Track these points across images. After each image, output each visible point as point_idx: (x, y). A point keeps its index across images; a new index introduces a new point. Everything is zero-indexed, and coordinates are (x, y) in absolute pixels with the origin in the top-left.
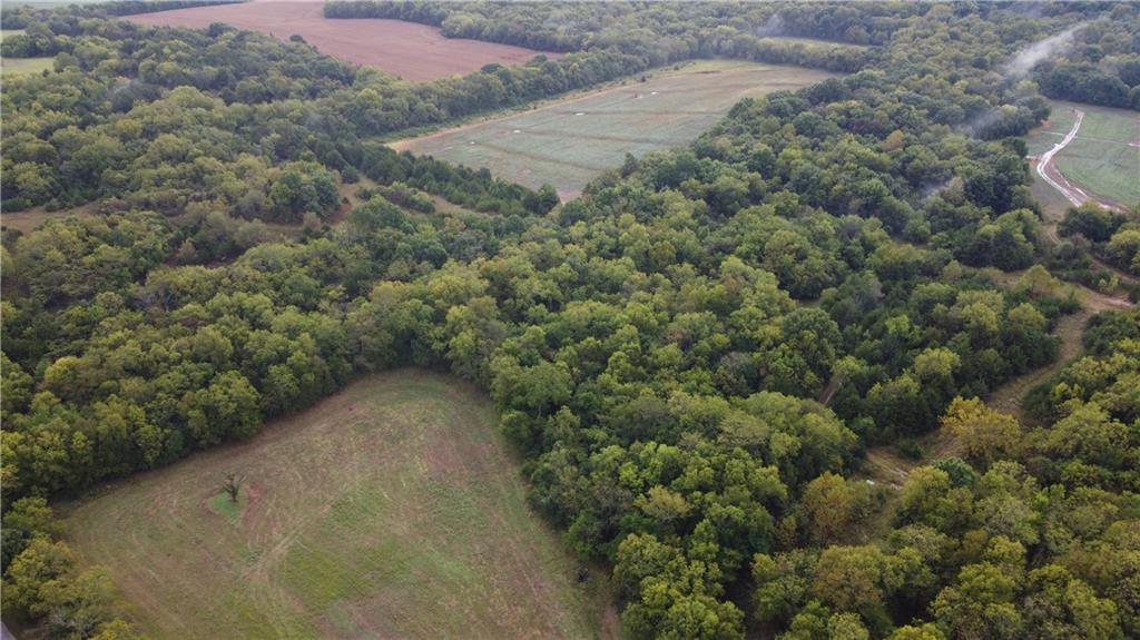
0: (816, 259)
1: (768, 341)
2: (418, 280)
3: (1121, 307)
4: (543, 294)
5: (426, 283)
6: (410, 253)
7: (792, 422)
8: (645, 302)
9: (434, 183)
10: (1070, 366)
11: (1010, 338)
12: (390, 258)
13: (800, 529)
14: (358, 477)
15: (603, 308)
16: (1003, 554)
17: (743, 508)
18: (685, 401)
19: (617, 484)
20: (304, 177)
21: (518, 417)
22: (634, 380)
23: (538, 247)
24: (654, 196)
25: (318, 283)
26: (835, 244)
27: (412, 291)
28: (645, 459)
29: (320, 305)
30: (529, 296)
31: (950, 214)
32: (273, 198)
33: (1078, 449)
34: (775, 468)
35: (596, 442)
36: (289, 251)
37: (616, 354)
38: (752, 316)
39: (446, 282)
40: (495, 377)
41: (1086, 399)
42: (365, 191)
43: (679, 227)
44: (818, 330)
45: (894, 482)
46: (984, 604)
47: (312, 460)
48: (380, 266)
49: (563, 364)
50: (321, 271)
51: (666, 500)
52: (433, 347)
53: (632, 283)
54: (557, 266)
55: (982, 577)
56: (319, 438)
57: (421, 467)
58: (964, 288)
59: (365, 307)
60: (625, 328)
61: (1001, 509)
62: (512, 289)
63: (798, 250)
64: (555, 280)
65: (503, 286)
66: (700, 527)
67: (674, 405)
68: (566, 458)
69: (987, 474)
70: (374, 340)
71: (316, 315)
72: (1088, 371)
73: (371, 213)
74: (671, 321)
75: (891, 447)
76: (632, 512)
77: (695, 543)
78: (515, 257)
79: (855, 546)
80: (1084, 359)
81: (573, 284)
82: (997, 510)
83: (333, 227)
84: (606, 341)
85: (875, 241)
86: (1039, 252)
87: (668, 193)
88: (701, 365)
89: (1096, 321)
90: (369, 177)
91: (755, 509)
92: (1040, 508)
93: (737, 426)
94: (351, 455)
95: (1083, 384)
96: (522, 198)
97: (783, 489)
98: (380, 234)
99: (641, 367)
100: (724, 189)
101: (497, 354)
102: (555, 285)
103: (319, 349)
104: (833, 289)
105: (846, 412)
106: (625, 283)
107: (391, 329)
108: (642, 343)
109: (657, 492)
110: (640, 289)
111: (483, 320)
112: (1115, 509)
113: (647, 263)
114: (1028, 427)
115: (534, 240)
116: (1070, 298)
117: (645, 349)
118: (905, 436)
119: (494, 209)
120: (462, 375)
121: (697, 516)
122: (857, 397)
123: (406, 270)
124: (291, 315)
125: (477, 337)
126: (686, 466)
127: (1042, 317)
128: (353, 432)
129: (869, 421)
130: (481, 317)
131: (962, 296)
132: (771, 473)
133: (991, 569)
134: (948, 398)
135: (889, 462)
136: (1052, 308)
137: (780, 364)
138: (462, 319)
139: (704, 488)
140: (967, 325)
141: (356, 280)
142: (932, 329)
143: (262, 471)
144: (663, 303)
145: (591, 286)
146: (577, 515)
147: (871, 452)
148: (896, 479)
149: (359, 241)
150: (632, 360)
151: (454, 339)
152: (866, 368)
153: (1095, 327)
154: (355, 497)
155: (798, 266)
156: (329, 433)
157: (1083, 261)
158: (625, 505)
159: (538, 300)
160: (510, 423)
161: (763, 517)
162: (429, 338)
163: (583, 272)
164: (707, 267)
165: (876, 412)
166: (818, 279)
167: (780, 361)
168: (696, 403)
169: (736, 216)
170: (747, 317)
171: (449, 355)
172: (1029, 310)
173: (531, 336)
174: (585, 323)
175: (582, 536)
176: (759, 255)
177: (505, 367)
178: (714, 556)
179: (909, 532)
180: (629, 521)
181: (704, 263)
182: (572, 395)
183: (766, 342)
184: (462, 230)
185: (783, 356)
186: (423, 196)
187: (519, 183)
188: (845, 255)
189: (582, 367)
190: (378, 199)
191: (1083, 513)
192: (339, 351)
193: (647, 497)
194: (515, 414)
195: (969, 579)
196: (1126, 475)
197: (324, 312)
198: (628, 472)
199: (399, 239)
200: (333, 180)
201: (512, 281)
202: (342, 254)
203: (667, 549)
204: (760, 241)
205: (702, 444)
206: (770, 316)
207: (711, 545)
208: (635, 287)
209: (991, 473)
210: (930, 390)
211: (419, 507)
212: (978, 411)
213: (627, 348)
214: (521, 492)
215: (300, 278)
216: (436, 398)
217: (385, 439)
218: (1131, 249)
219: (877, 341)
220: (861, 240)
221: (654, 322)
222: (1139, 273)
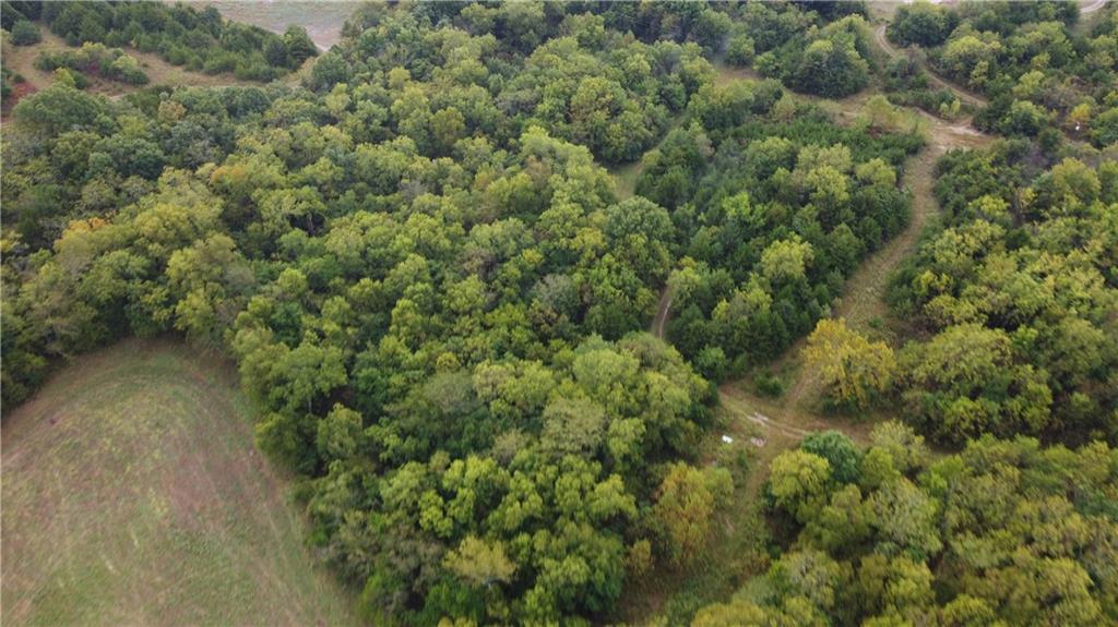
1: (589, 253)
2: (123, 212)
3: (965, 137)
4: (297, 212)
5: (133, 220)
6: (110, 165)
8: (431, 211)
9: (143, 35)
10: (930, 240)
11: (862, 207)
12: (83, 174)
14: (69, 541)
15: (379, 223)
17: (584, 556)
19: (417, 533)
21: (279, 423)
23: (286, 136)
24: (430, 36)
26: (651, 84)
27: (112, 236)
28: (451, 486)
30: (279, 217)
31: (774, 25)
37: (400, 302)
38: (566, 217)
41: (958, 295)
42: (47, 61)
43: (464, 81)
45: (754, 435)
48: (70, 190)
52: (155, 316)
53: (412, 178)
54: (313, 162)
57: (158, 506)
58: (803, 139)
59: (47, 271)
60: (409, 259)
62: (256, 208)
63: (610, 103)
64: (313, 184)
65: (247, 201)
66: (532, 597)
67: (481, 385)
68: (349, 484)
72: (952, 250)
74: (467, 237)
75: (745, 382)
76: (441, 581)
78: (255, 160)
80: (945, 230)
81: (341, 186)
84: (387, 282)
85: (696, 75)
86: (873, 69)
87: (448, 32)
88: (510, 298)
89: (944, 166)
90: (54, 31)
91: (599, 547)
92: (938, 492)
93: (564, 420)
94: (58, 503)
95: (951, 271)
96: (265, 48)
97: (630, 504)
98: (64, 140)
99: (440, 317)
100: (515, 16)
101: (242, 323)
102: (314, 192)
104: (656, 151)
106: (405, 177)
108: (433, 275)
109: (470, 543)
110: (423, 187)
111: (217, 270)
113: (433, 147)
114: (898, 341)
115: (279, 122)
116: (914, 130)
117: (438, 286)
118: (760, 365)
119: (227, 68)
122: (700, 322)
123: (108, 192)
125: (213, 296)
126: (504, 493)
128: (58, 462)
129: (717, 352)
130: (215, 265)
131: (805, 154)
132: (613, 487)
135: (745, 404)
136: (896, 150)
137: (606, 287)
138: (188, 271)
139: (529, 525)
140: (814, 195)
141: (36, 219)
142: (774, 206)
144: (455, 211)
145: (361, 185)
147: (724, 391)
148: (756, 429)
149: (36, 155)
150: (422, 308)
151: (181, 303)
152: (707, 275)
153: (946, 175)
154: (65, 577)
155: (612, 127)
156: (23, 468)
157: (920, 79)
159: (294, 221)
160: (269, 433)
161: (610, 554)
162: (148, 304)
163: (349, 164)
164: (506, 140)
165: (724, 340)
166: (637, 138)
167: (606, 282)
169: (532, 56)
170: (561, 220)
171: (179, 325)
172: (880, 169)
173: (287, 283)
174: (356, 254)
175: (381, 603)
176: (565, 116)
177: (252, 347)
180: (438, 597)
181: (500, 130)
182: (347, 379)
183: (587, 255)
184: (181, 117)
185: (609, 274)
186: (129, 60)
187: (257, 26)
188: (665, 98)
189: (359, 325)
193: (458, 553)
194: (273, 419)
196: (1014, 404)
199: (92, 146)
201: (255, 194)
204: (564, 93)
205: (523, 450)
206: (587, 211)
208: (417, 184)
210: (783, 301)
211: (158, 579)
213: (414, 293)
216: (172, 383)
217: (106, 466)
218: (969, 61)
219: (714, 229)
220: (680, 76)
221: (446, 243)
222: (978, 90)
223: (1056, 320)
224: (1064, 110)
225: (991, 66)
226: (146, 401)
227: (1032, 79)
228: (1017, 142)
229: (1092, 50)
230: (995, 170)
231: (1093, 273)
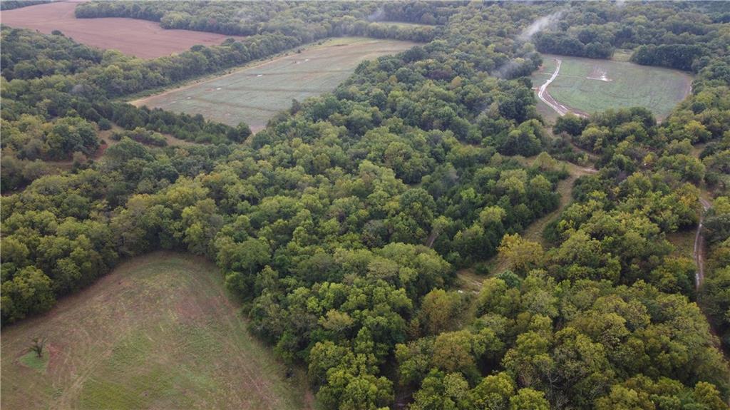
0: (417, 158)
1: (392, 212)
2: (160, 192)
3: (591, 173)
4: (246, 194)
5: (165, 194)
6: (152, 174)
7: (411, 260)
8: (313, 193)
9: (165, 126)
10: (566, 210)
11: (532, 196)
12: (138, 179)
13: (422, 326)
14: (129, 328)
15: (286, 200)
16: (540, 325)
17: (386, 317)
18: (344, 254)
19: (305, 312)
20: (71, 128)
21: (237, 276)
22: (311, 244)
23: (240, 164)
24: (313, 126)
25: (88, 199)
26: (427, 148)
27: (156, 199)
28: (323, 294)
29: (91, 215)
30: (237, 196)
31: (492, 125)
32: (49, 144)
33: (575, 258)
34: (403, 290)
35: (289, 286)
36: (65, 179)
37: (297, 228)
38: (381, 197)
39: (180, 192)
40: (219, 251)
41: (577, 229)
42: (117, 135)
43: (331, 144)
44: (421, 201)
45: (474, 290)
46: (532, 356)
47: (95, 321)
48: (132, 185)
49: (264, 238)
50: (90, 191)
51: (338, 318)
52: (174, 236)
53: (303, 182)
54: (253, 175)
55: (529, 340)
56: (99, 305)
57: (173, 317)
58: (504, 169)
59: (124, 214)
60: (302, 211)
61: (536, 298)
62: (225, 193)
63: (405, 154)
64: (253, 184)
65: (219, 191)
66: (361, 332)
67: (338, 257)
68: (271, 299)
69: (526, 279)
70: (132, 235)
71: (88, 222)
72: (576, 212)
73: (123, 150)
74: (331, 204)
75: (470, 269)
76: (317, 329)
77: (358, 343)
78: (225, 171)
79: (455, 331)
80: (574, 205)
81: (265, 186)
82: (534, 299)
83: (95, 161)
84: (291, 221)
85: (450, 145)
86: (544, 144)
87: (321, 123)
88: (352, 230)
89: (578, 182)
90: (118, 125)
91: (393, 316)
92: (558, 295)
93: (378, 266)
94: (123, 315)
95: (575, 220)
96: (226, 133)
97: (409, 302)
98: (130, 163)
99: (316, 236)
100: (357, 118)
101: (219, 236)
102: (254, 187)
103: (93, 244)
104: (429, 176)
105: (442, 250)
106: (299, 183)
107: (144, 226)
108: (314, 220)
109: (331, 313)
110: (309, 185)
111: (206, 215)
112: (598, 290)
113: (312, 169)
114: (547, 248)
115: (237, 159)
116: (563, 169)
117: (316, 224)
118: (478, 261)
119: (208, 141)
120: (195, 253)
121: (358, 325)
122: (449, 241)
123: (151, 186)
124: (70, 223)
125: (204, 226)
126: (348, 295)
127: (549, 182)
128: (123, 299)
129: (456, 254)
130: (206, 212)
131: (503, 174)
132: (401, 293)
133: (534, 334)
134: (501, 236)
135: (470, 278)
136: (554, 177)
137: (401, 225)
138: (192, 216)
139: (361, 308)
140: (508, 191)
141: (115, 196)
142: (488, 195)
143: (58, 333)
144: (325, 194)
145: (277, 186)
146: (281, 335)
147: (460, 273)
148: (476, 288)
149: (116, 169)
150: (308, 231)
151: (188, 229)
152: (452, 222)
153: (578, 186)
154: (128, 342)
155: (406, 163)
156: (106, 301)
157: (568, 148)
158: (312, 325)
159: (243, 198)
160: (232, 281)
161: (399, 321)
162: (171, 230)
163: (271, 177)
164: (351, 169)
165: (460, 249)
166: (418, 170)
167: (401, 223)
168: (351, 254)
169: (365, 135)
170: (378, 198)
171: (186, 240)
172: (541, 179)
173: (241, 222)
174: (275, 211)
175: (286, 348)
176: (382, 158)
177: (225, 244)
178: (371, 349)
179: (486, 319)
180: (316, 334)
181: (348, 166)
182: (271, 258)
183: (391, 212)
184: (187, 156)
185: (402, 220)
186: (159, 136)
187: (222, 123)
188: (434, 154)
189: (276, 239)
190: (126, 140)
191: (582, 295)
192: (107, 245)
193: (326, 317)
194: (234, 274)
195: (522, 343)
196: (602, 270)
197: (94, 219)
198: (312, 303)
199: (144, 165)
200: (93, 129)
201: (225, 187)
202: (104, 178)
203: (342, 349)
204: (381, 149)
205: (358, 280)
206: (392, 195)
207: (369, 342)
208: (307, 184)
209: (529, 277)
210: (490, 232)
211: (174, 344)
212: (518, 242)
213: (304, 224)
214: (243, 325)
215: (74, 198)
216: (179, 269)
217: (146, 301)
218: (593, 139)
219: (457, 205)
220: (442, 144)
221: (320, 206)
222: (599, 152)
223: (622, 233)
224: (640, 159)
225: (604, 141)
226: (166, 276)
227: (624, 144)
228: (612, 169)
229: (657, 133)
230: (601, 181)
231: (645, 219)
